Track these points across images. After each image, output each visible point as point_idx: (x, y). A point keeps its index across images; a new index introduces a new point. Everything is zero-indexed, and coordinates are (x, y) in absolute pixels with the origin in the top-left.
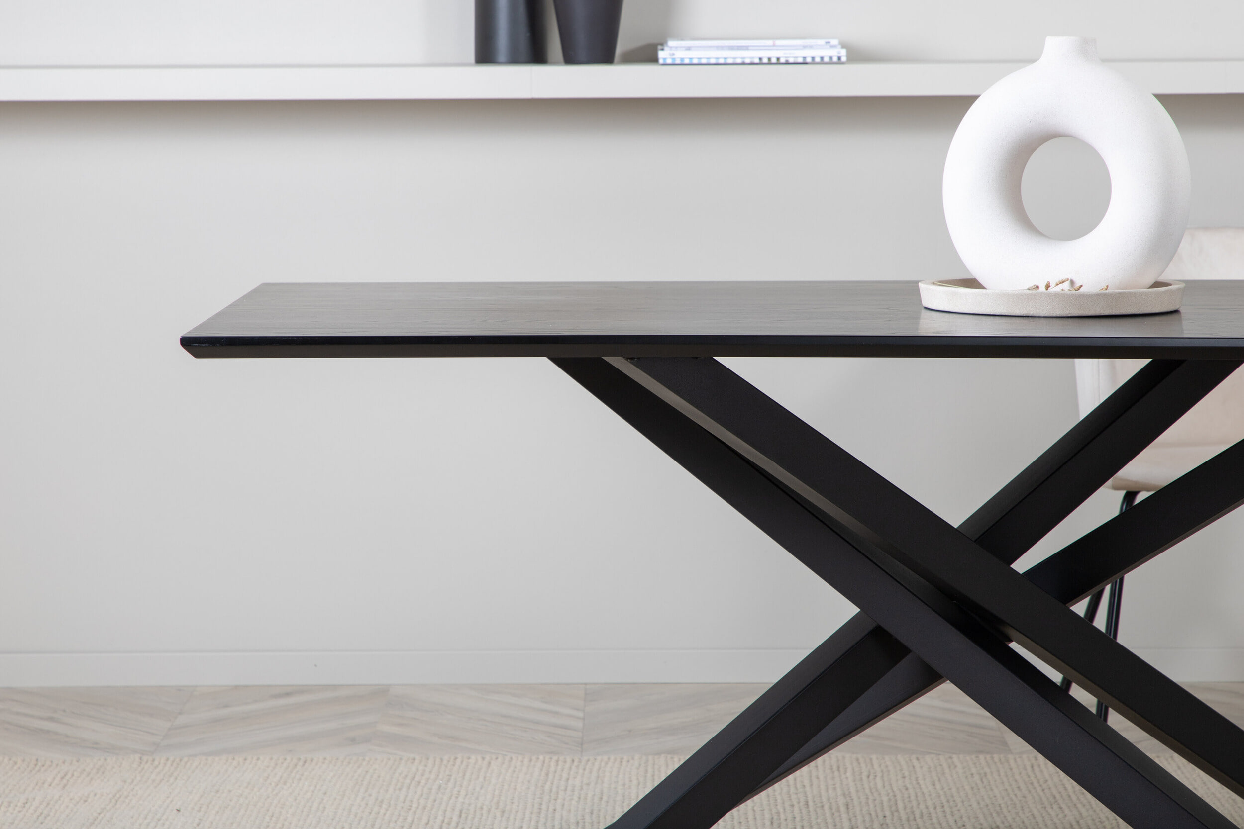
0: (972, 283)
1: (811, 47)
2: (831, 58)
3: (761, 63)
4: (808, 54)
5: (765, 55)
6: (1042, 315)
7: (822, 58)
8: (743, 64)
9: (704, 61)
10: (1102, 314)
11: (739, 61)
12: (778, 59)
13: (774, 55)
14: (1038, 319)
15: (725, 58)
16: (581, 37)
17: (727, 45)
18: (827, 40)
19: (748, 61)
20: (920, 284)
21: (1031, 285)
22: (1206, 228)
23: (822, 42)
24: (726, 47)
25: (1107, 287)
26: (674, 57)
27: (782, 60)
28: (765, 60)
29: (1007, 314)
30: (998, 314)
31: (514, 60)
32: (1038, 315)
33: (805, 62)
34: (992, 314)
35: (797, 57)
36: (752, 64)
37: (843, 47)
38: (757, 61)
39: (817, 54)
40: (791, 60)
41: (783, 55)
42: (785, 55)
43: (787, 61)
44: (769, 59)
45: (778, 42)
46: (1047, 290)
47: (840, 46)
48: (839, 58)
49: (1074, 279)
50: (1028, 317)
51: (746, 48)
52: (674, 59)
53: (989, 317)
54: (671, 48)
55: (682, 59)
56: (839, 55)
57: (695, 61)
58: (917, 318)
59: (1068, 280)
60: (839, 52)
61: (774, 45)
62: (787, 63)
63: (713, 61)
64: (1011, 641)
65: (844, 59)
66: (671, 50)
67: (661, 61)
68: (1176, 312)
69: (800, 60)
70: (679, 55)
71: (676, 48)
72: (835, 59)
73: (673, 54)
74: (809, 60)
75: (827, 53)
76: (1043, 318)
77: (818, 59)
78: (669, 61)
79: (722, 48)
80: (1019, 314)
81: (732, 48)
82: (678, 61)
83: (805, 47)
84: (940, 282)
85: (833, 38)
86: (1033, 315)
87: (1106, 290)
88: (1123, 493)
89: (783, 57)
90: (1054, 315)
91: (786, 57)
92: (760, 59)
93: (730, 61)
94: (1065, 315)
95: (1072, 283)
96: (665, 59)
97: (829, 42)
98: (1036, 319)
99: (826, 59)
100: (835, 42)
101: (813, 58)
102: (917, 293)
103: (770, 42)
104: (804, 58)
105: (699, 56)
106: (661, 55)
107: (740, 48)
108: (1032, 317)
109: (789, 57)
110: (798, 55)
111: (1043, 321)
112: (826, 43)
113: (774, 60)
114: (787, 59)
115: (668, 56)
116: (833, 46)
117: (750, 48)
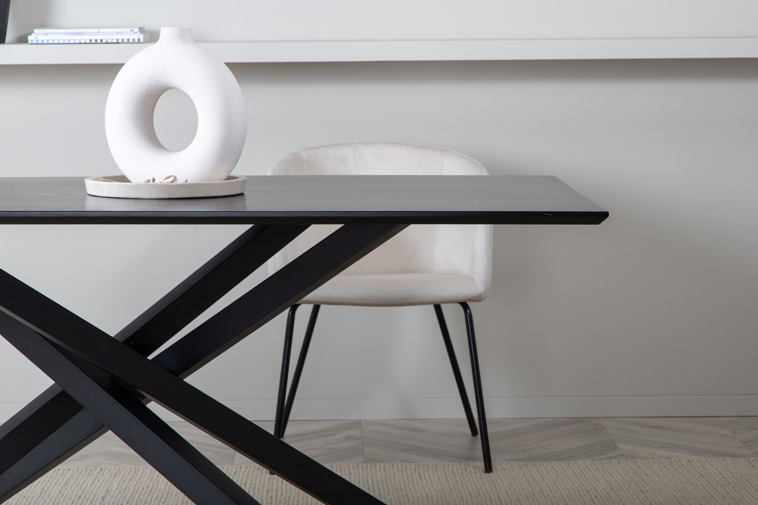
1: (121, 33)
2: (134, 40)
3: (91, 43)
4: (120, 37)
5: (93, 38)
6: (146, 198)
7: (128, 40)
8: (80, 43)
9: (56, 42)
10: (183, 197)
11: (77, 42)
12: (101, 40)
13: (99, 38)
14: (144, 200)
15: (69, 40)
18: (132, 29)
19: (83, 41)
20: (86, 180)
21: (146, 179)
22: (364, 143)
23: (128, 30)
24: (69, 33)
25: (187, 180)
26: (37, 39)
27: (104, 41)
28: (93, 41)
29: (126, 197)
30: (121, 197)
32: (144, 198)
33: (118, 42)
34: (117, 197)
35: (113, 39)
36: (85, 43)
37: (141, 33)
38: (88, 41)
39: (125, 37)
40: (109, 41)
42: (106, 38)
43: (106, 42)
44: (96, 40)
45: (101, 30)
46: (154, 182)
47: (139, 33)
48: (139, 40)
49: (176, 176)
50: (138, 199)
51: (82, 34)
52: (37, 41)
55: (42, 41)
56: (139, 38)
57: (50, 42)
58: (85, 199)
59: (172, 176)
60: (139, 36)
61: (99, 32)
62: (107, 43)
63: (61, 42)
65: (142, 40)
66: (35, 35)
67: (29, 42)
69: (115, 41)
70: (41, 38)
71: (39, 34)
72: (136, 40)
73: (37, 38)
74: (120, 41)
75: (131, 37)
76: (146, 200)
77: (126, 41)
78: (34, 42)
79: (67, 34)
81: (73, 34)
82: (40, 42)
83: (118, 33)
84: (104, 178)
85: (135, 27)
86: (141, 198)
87: (186, 182)
89: (104, 39)
90: (153, 198)
91: (106, 39)
92: (90, 40)
93: (72, 42)
94: (160, 198)
95: (175, 177)
96: (32, 41)
97: (133, 30)
98: (142, 200)
99: (131, 41)
100: (136, 30)
101: (123, 40)
102: (84, 185)
103: (96, 30)
104: (118, 40)
105: (52, 39)
106: (30, 38)
107: (78, 34)
108: (140, 199)
109: (108, 39)
110: (114, 38)
111: (147, 201)
112: (131, 30)
113: (99, 41)
114: (107, 40)
115: (34, 39)
116: (135, 33)
117: (84, 34)
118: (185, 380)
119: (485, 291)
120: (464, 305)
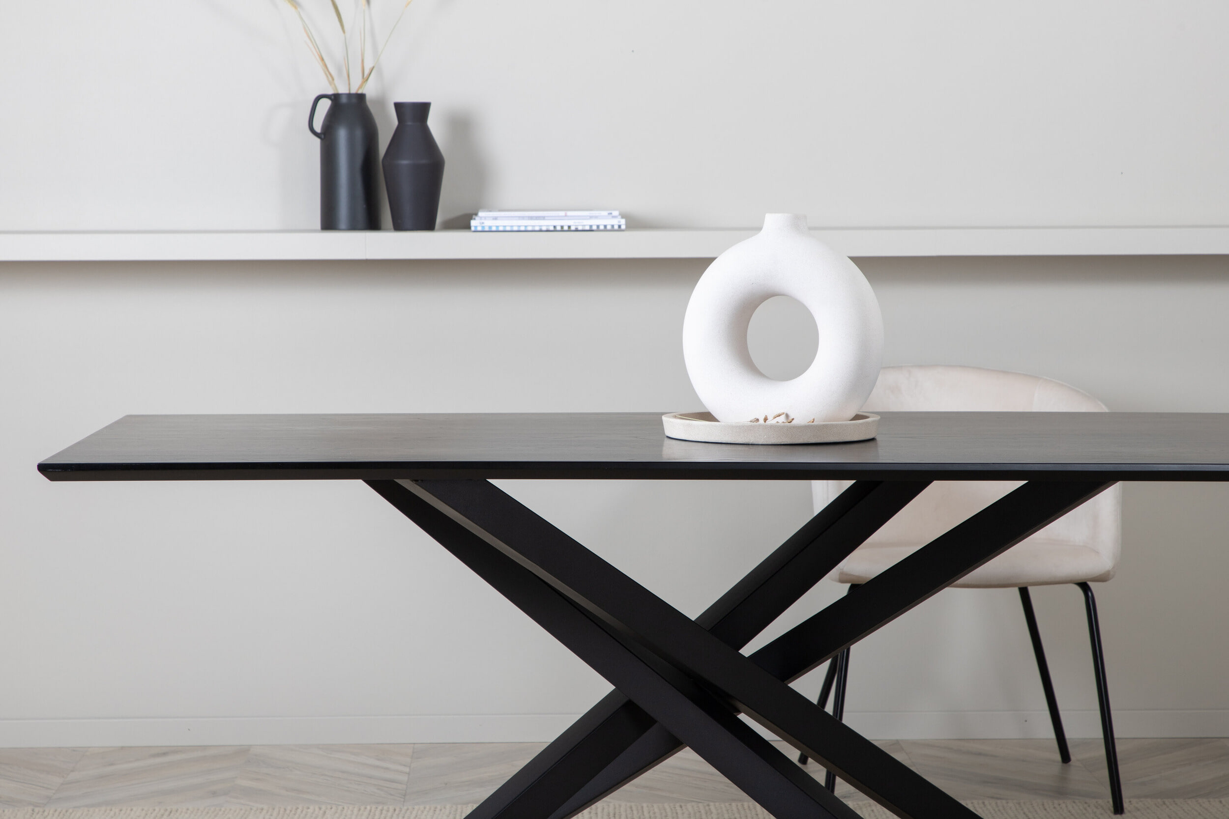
0: (707, 416)
1: (596, 217)
2: (613, 226)
3: (555, 230)
4: (594, 223)
5: (558, 224)
6: (760, 443)
7: (605, 226)
8: (541, 231)
9: (508, 229)
10: (810, 442)
11: (537, 228)
12: (569, 227)
13: (566, 223)
14: (757, 446)
15: (526, 226)
16: (407, 208)
18: (610, 212)
19: (544, 228)
20: (664, 418)
21: (752, 418)
22: (921, 366)
23: (605, 213)
24: (526, 217)
25: (814, 420)
26: (483, 225)
27: (573, 228)
28: (559, 228)
29: (731, 442)
30: (724, 442)
31: (353, 227)
32: (757, 443)
33: (591, 229)
34: (719, 442)
35: (585, 225)
36: (548, 231)
37: (622, 217)
38: (552, 228)
39: (602, 223)
40: (580, 228)
41: (573, 224)
44: (562, 227)
45: (569, 213)
46: (765, 422)
47: (620, 217)
48: (620, 226)
49: (789, 413)
50: (749, 444)
51: (543, 218)
52: (483, 227)
53: (716, 445)
54: (481, 218)
55: (490, 227)
56: (619, 224)
57: (501, 229)
58: (661, 445)
59: (783, 414)
60: (619, 222)
61: (566, 216)
62: (577, 230)
63: (515, 229)
64: (740, 712)
65: (623, 227)
66: (481, 219)
67: (473, 229)
68: (873, 440)
69: (587, 228)
70: (488, 223)
71: (485, 218)
72: (616, 227)
73: (483, 223)
74: (594, 228)
75: (609, 222)
76: (761, 446)
77: (602, 227)
78: (479, 229)
79: (523, 218)
80: (742, 443)
81: (531, 218)
82: (487, 229)
83: (591, 217)
84: (681, 415)
85: (615, 210)
86: (753, 443)
87: (813, 422)
88: (848, 585)
89: (573, 225)
90: (770, 443)
91: (576, 225)
92: (555, 227)
93: (530, 228)
94: (779, 443)
95: (787, 416)
96: (476, 227)
97: (611, 214)
98: (755, 446)
99: (609, 227)
100: (616, 213)
101: (598, 226)
102: (661, 423)
103: (562, 213)
104: (591, 226)
105: (505, 225)
106: (473, 223)
107: (538, 218)
108: (751, 444)
109: (578, 225)
110: (586, 224)
111: (761, 448)
112: (609, 214)
113: (566, 228)
114: (577, 227)
115: (479, 225)
116: (614, 217)
117: (546, 218)
118: (789, 685)
119: (1113, 568)
120: (1084, 586)
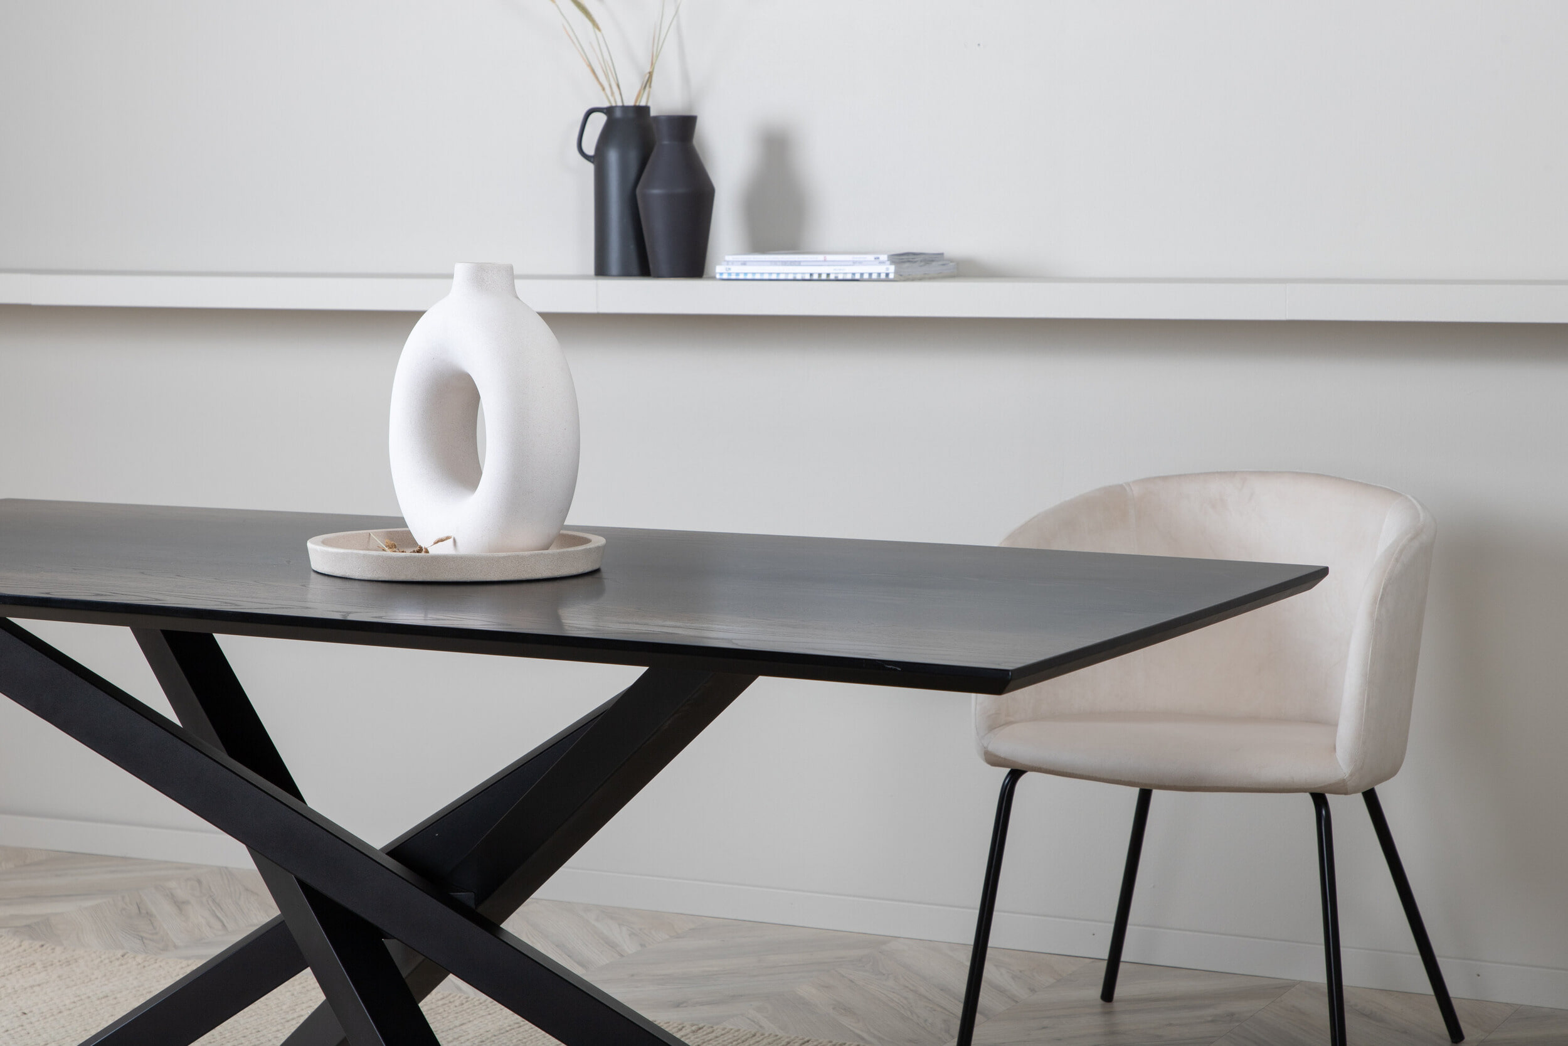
1: (860, 263)
2: (879, 274)
3: (810, 280)
4: (858, 270)
5: (816, 270)
7: (870, 275)
8: (795, 280)
9: (758, 276)
11: (791, 277)
12: (828, 275)
13: (824, 270)
15: (778, 274)
17: (780, 260)
18: (876, 256)
19: (798, 277)
23: (871, 257)
24: (779, 261)
26: (729, 272)
27: (832, 277)
28: (815, 277)
33: (853, 278)
35: (846, 273)
36: (802, 280)
37: (892, 262)
38: (808, 277)
39: (866, 270)
40: (840, 277)
41: (833, 271)
42: (835, 272)
43: (836, 277)
44: (819, 275)
45: (829, 257)
47: (889, 262)
48: (887, 275)
51: (798, 263)
52: (730, 274)
54: (728, 262)
55: (738, 274)
56: (887, 272)
57: (749, 276)
59: (448, 538)
60: (887, 269)
61: (825, 261)
62: (836, 280)
63: (766, 276)
65: (891, 276)
66: (728, 264)
67: (718, 276)
69: (849, 277)
70: (737, 270)
71: (733, 263)
72: (883, 276)
73: (729, 269)
74: (858, 276)
75: (875, 269)
77: (866, 276)
78: (725, 276)
79: (775, 263)
81: (785, 263)
82: (734, 277)
83: (854, 263)
85: (882, 253)
89: (833, 273)
91: (836, 273)
92: (811, 275)
93: (781, 277)
96: (721, 274)
97: (878, 258)
99: (874, 276)
100: (884, 257)
101: (862, 275)
103: (821, 257)
104: (853, 274)
105: (746, 272)
106: (718, 269)
107: (792, 263)
109: (838, 273)
110: (847, 271)
112: (875, 258)
113: (823, 277)
114: (837, 275)
115: (724, 271)
116: (882, 263)
117: (802, 264)
